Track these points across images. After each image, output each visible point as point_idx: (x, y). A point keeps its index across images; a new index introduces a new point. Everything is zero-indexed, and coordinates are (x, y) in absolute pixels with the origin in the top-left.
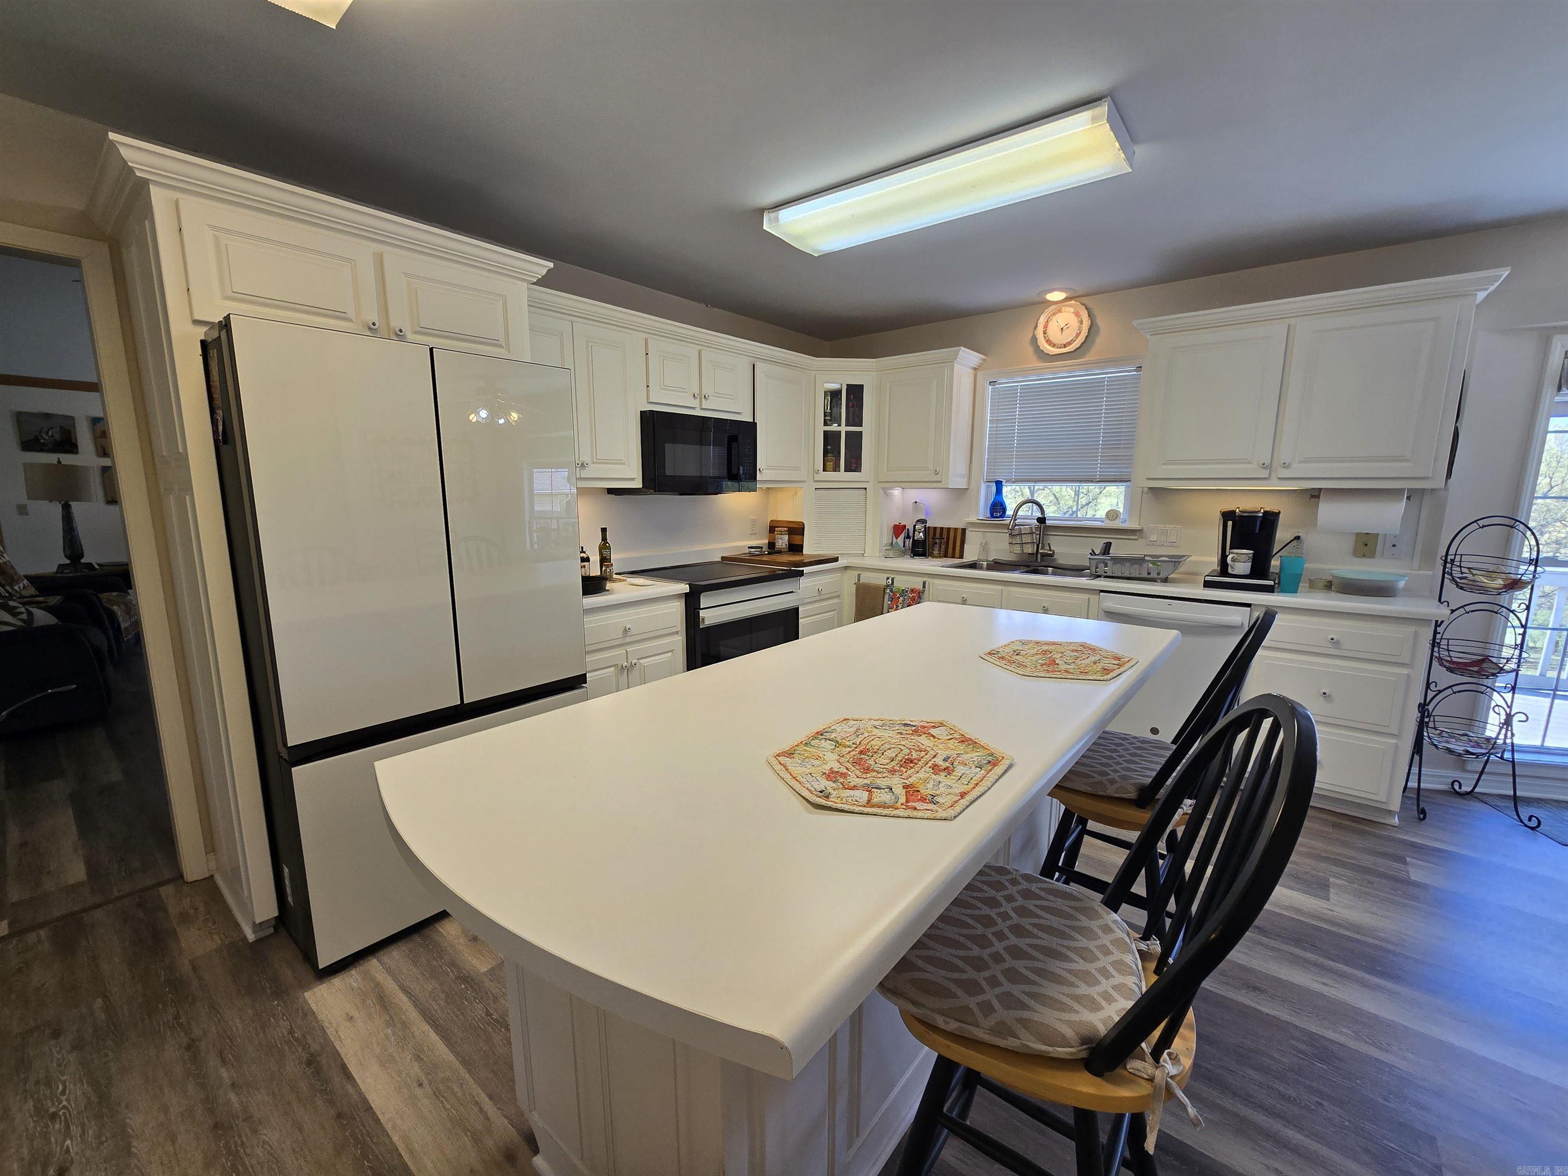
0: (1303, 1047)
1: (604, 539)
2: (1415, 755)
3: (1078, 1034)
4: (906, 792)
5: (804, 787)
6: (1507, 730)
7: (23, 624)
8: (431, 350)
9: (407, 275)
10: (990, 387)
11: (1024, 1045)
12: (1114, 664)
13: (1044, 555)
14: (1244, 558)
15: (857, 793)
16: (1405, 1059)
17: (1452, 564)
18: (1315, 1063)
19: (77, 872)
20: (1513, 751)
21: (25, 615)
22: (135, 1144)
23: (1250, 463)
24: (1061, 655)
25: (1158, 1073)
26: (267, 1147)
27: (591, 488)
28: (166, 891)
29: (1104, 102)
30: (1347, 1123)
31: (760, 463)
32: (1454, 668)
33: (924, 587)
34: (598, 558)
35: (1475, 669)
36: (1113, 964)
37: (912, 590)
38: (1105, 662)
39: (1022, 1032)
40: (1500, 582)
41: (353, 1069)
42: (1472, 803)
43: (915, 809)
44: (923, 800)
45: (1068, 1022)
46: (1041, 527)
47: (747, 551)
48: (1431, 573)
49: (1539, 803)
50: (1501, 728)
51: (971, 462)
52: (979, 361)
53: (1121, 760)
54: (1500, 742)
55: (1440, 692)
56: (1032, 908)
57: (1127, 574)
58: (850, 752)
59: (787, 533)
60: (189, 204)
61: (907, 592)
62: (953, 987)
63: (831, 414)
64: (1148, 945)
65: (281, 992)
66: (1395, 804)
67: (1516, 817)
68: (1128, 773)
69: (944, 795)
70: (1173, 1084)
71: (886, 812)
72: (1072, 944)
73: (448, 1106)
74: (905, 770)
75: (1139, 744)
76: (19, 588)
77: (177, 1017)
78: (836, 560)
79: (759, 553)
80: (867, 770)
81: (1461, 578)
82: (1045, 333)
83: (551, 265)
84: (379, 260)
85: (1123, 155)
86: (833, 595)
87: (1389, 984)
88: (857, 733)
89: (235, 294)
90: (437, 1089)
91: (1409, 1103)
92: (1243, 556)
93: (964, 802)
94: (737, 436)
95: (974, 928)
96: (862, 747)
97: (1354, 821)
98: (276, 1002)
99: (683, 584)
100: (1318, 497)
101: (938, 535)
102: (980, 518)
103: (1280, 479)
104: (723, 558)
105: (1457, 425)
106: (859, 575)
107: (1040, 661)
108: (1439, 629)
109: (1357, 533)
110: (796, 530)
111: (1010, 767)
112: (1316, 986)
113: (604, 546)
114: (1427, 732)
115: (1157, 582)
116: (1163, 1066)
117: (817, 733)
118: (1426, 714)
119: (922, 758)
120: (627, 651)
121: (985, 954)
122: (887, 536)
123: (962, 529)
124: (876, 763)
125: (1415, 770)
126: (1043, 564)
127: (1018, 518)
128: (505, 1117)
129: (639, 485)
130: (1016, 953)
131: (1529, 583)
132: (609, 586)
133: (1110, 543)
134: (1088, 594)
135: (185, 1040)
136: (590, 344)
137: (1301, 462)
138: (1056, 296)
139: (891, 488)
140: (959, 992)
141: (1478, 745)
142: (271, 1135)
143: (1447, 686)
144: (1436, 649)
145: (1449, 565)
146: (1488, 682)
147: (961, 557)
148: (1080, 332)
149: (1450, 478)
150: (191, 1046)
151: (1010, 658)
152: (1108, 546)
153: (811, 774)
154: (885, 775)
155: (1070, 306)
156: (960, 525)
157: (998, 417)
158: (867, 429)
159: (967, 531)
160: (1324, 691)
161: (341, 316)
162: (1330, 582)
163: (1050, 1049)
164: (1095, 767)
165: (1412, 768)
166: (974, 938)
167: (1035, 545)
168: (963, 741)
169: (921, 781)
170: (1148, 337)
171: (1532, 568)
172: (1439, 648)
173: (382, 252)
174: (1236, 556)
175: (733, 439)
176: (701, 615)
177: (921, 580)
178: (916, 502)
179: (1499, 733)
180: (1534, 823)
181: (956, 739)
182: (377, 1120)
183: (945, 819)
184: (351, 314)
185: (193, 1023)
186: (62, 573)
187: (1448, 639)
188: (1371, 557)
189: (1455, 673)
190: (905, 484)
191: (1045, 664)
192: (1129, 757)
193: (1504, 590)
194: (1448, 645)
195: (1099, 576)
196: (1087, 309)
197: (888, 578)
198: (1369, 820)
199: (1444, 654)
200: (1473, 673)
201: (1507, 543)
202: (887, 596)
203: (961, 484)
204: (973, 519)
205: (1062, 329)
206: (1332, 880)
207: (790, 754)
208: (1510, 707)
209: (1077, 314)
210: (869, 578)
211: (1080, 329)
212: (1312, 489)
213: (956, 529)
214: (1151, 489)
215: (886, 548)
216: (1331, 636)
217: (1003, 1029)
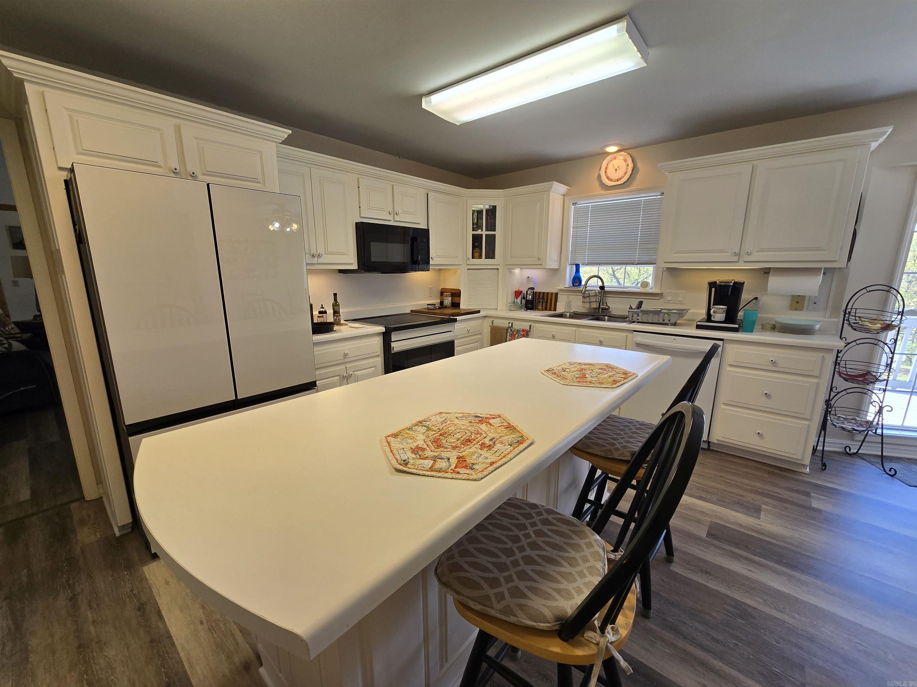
0: (731, 609)
1: (335, 300)
2: (822, 431)
3: (553, 614)
4: (458, 461)
5: (395, 457)
6: (879, 416)
7: (6, 351)
8: (208, 185)
9: (196, 138)
10: (573, 206)
11: (519, 621)
12: (622, 378)
13: (603, 309)
14: (721, 311)
15: (426, 462)
16: (793, 617)
17: (849, 315)
18: (737, 619)
19: (25, 494)
20: (882, 428)
21: (7, 345)
22: (31, 656)
23: (726, 252)
24: (591, 371)
25: (602, 640)
26: (107, 659)
27: (329, 269)
28: (74, 506)
29: (625, 19)
30: (752, 657)
31: (432, 253)
32: (849, 378)
33: (530, 328)
34: (332, 311)
35: (861, 379)
36: (588, 568)
37: (523, 330)
38: (617, 376)
39: (519, 613)
40: (879, 326)
41: (164, 613)
42: (856, 460)
43: (458, 473)
44: (466, 467)
45: (548, 607)
46: (601, 292)
47: (426, 307)
48: (837, 320)
49: (898, 460)
50: (876, 415)
51: (561, 253)
52: (566, 190)
53: (625, 436)
54: (875, 423)
55: (839, 393)
56: (546, 531)
57: (650, 321)
58: (434, 434)
59: (450, 296)
60: (50, 93)
61: (520, 331)
62: (482, 582)
63: (477, 224)
64: (616, 556)
65: (130, 567)
66: (807, 460)
67: (882, 469)
68: (627, 445)
69: (480, 463)
70: (611, 647)
71: (440, 474)
72: (566, 555)
73: (215, 636)
74: (463, 446)
75: (638, 426)
76: (9, 329)
77: (68, 581)
78: (478, 312)
79: (433, 308)
80: (439, 446)
81: (854, 323)
82: (606, 172)
83: (290, 132)
84: (178, 130)
85: (640, 55)
86: (477, 333)
87: (789, 571)
88: (444, 421)
89: (85, 151)
90: (211, 626)
91: (791, 644)
92: (720, 309)
93: (491, 468)
94: (416, 237)
95: (506, 543)
96: (443, 431)
97: (782, 471)
98: (126, 573)
99: (381, 327)
100: (769, 273)
101: (541, 297)
102: (566, 287)
103: (745, 262)
104: (411, 311)
105: (855, 227)
106: (493, 321)
107: (577, 376)
108: (839, 355)
109: (793, 295)
110: (456, 294)
111: (531, 444)
112: (744, 572)
113: (336, 305)
114: (830, 417)
115: (668, 325)
116: (606, 636)
117: (419, 422)
118: (829, 406)
119: (477, 438)
120: (346, 367)
121: (508, 561)
122: (511, 297)
123: (556, 293)
124: (447, 442)
125: (822, 439)
126: (602, 314)
127: (588, 287)
128: (248, 643)
129: (355, 267)
130: (528, 560)
131: (897, 326)
132: (336, 328)
133: (642, 302)
134: (626, 332)
135: (71, 595)
136: (322, 181)
137: (757, 252)
138: (612, 149)
139: (513, 269)
140: (485, 586)
141: (861, 425)
142: (111, 653)
143: (843, 389)
144: (837, 367)
145: (847, 315)
146: (869, 387)
147: (555, 310)
148: (627, 172)
149: (850, 261)
150: (73, 599)
151: (559, 374)
152: (641, 303)
153: (403, 449)
154: (449, 450)
155: (621, 155)
156: (554, 291)
157: (577, 224)
158: (498, 233)
159: (559, 294)
160: (766, 392)
161: (154, 164)
162: (774, 325)
163: (535, 624)
164: (609, 440)
165: (820, 439)
166: (504, 551)
167: (598, 303)
168: (508, 428)
169: (470, 454)
170: (667, 174)
171: (899, 317)
172: (839, 366)
173: (180, 124)
174: (716, 309)
175: (414, 239)
176: (392, 346)
177: (529, 324)
178: (528, 277)
179: (874, 418)
180: (892, 472)
181: (504, 426)
182: (173, 644)
183: (475, 480)
184: (161, 163)
185: (76, 584)
186: (36, 320)
187: (846, 361)
188: (800, 310)
189: (849, 382)
190: (522, 266)
191: (579, 377)
192: (630, 434)
193: (881, 331)
194: (846, 364)
195: (634, 322)
196: (631, 157)
197: (509, 323)
198: (792, 470)
199: (842, 369)
200: (859, 381)
201: (885, 302)
202: (508, 334)
203: (555, 266)
204: (562, 287)
205: (616, 170)
206: (763, 506)
207: (395, 436)
208: (882, 402)
209: (625, 160)
210: (499, 323)
211: (627, 169)
212: (766, 268)
213: (552, 294)
214: (668, 269)
215: (509, 305)
216: (771, 359)
217: (508, 611)
